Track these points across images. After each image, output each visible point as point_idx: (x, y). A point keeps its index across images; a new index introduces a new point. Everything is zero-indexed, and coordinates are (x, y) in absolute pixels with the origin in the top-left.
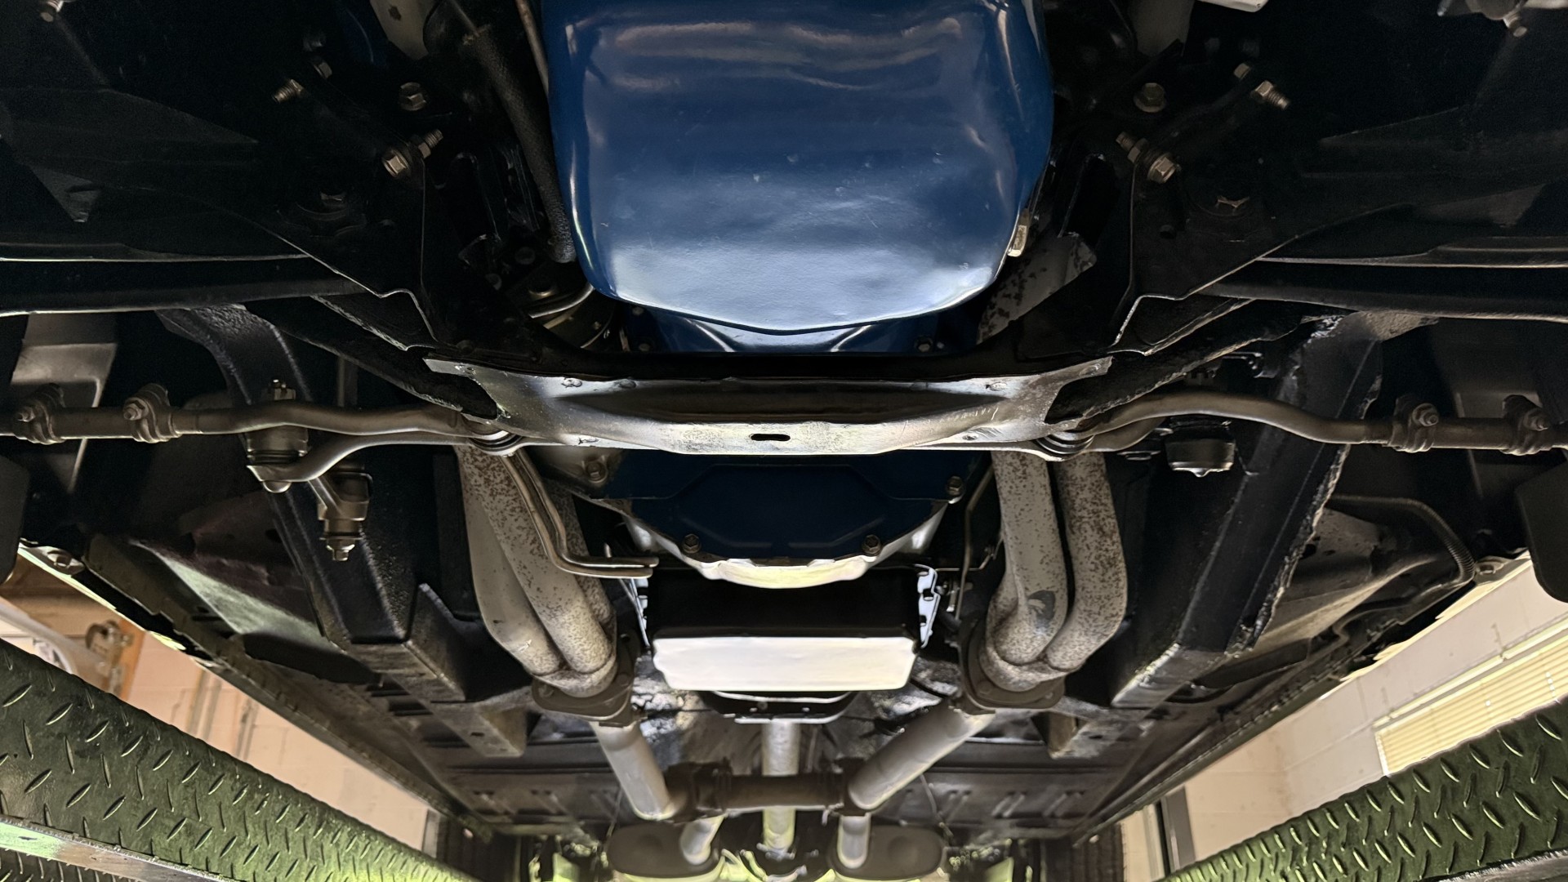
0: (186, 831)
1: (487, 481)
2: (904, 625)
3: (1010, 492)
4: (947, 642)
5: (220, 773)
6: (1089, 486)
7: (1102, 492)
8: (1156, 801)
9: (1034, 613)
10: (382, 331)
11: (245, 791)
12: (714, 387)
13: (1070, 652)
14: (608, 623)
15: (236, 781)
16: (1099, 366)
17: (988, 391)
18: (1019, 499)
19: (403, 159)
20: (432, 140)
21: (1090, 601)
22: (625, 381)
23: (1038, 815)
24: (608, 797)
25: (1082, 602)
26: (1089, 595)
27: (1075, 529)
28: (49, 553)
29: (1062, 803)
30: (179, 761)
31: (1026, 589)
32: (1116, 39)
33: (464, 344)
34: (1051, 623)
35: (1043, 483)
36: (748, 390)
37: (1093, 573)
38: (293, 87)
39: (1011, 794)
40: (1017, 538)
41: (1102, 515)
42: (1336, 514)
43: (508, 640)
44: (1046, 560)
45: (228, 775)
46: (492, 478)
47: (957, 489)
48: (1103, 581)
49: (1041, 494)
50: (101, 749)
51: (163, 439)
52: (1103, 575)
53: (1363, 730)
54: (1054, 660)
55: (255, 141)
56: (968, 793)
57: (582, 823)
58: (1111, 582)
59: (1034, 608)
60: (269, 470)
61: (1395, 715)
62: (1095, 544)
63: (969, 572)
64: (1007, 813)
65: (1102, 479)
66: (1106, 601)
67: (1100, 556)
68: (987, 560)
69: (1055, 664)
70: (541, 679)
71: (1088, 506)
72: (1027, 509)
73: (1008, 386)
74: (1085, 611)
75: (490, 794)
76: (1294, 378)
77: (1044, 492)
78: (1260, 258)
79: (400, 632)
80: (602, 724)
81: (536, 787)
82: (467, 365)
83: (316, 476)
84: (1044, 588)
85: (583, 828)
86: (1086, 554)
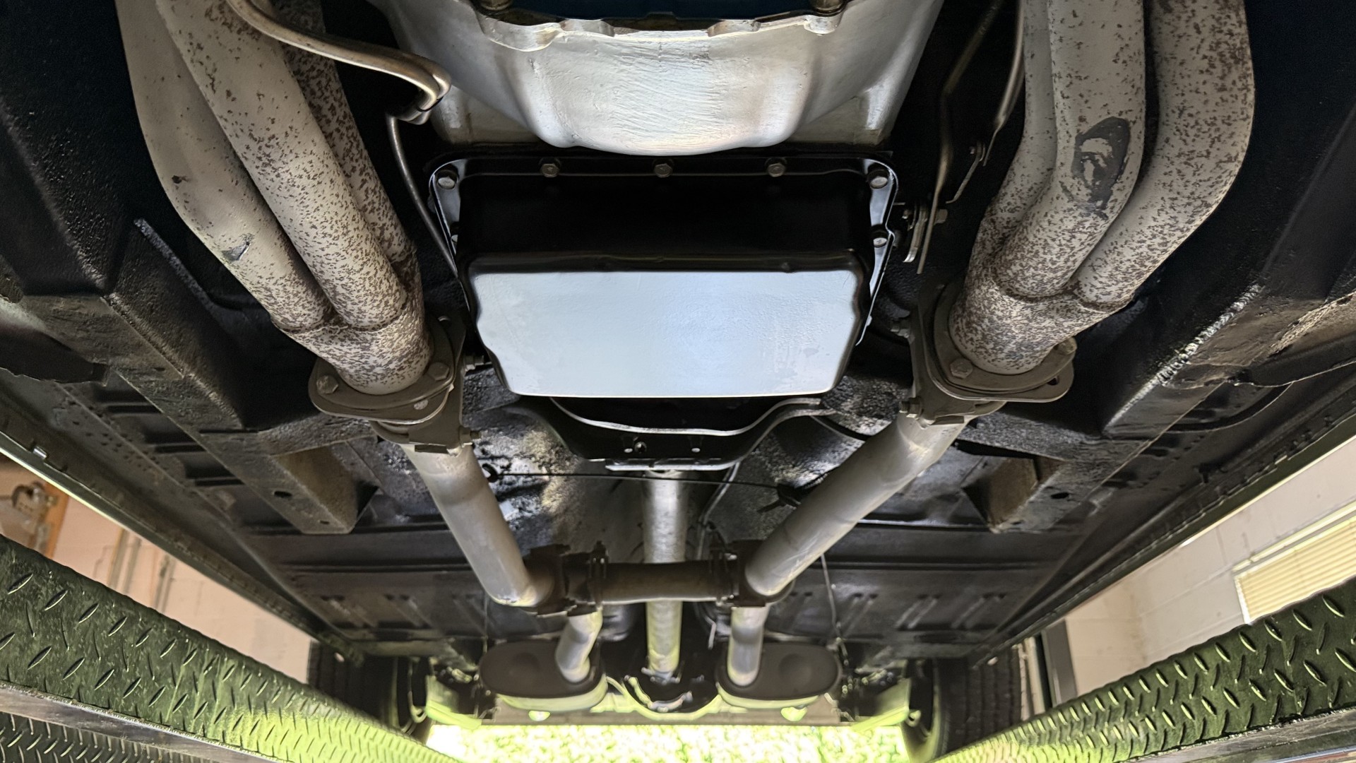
8: (1037, 633)
9: (1089, 169)
13: (1130, 257)
21: (1192, 132)
24: (472, 601)
26: (1192, 121)
29: (977, 610)
31: (1082, 119)
34: (1114, 188)
37: (1205, 77)
39: (923, 597)
40: (1075, 15)
48: (1223, 89)
52: (1222, 78)
53: (1221, 575)
54: (1096, 283)
56: (873, 596)
57: (452, 640)
58: (1235, 92)
59: (1091, 157)
61: (1255, 559)
64: (912, 625)
66: (1224, 127)
67: (1218, 44)
69: (1091, 296)
70: (300, 338)
74: (1179, 156)
75: (340, 599)
81: (390, 591)
84: (1113, 115)
85: (453, 646)
86: (1195, 41)
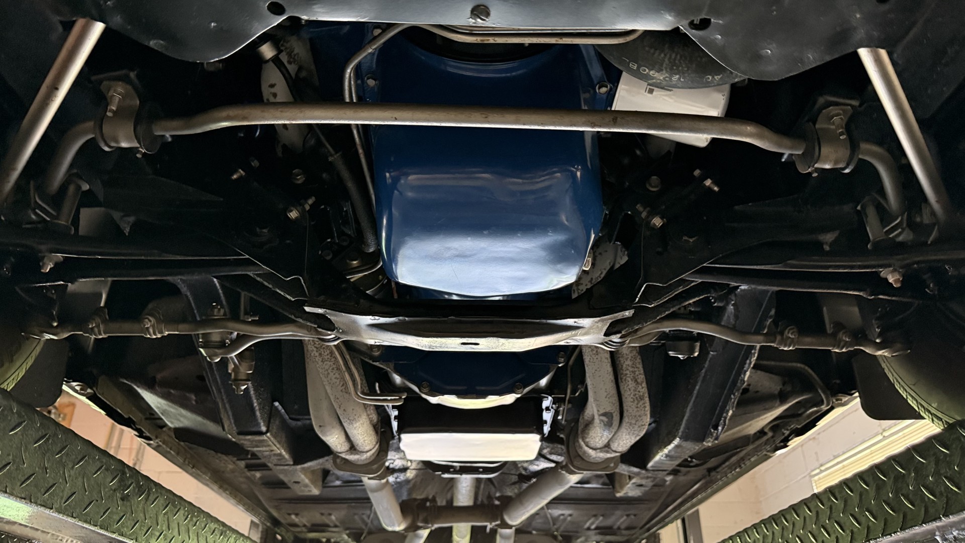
0: (164, 537)
1: (320, 354)
2: (535, 427)
3: (590, 361)
4: (558, 434)
5: (179, 507)
6: (630, 358)
7: (636, 361)
8: (682, 517)
9: (602, 423)
10: (282, 291)
11: (189, 516)
12: (445, 321)
13: (622, 443)
14: (376, 425)
15: (185, 511)
16: (628, 314)
17: (576, 324)
18: (594, 365)
19: (297, 212)
20: (310, 201)
21: (631, 418)
22: (401, 318)
23: (610, 528)
24: (365, 517)
25: (626, 418)
26: (630, 415)
27: (623, 380)
28: (76, 386)
29: (625, 521)
30: (162, 501)
31: (598, 411)
32: (638, 152)
33: (322, 298)
34: (611, 428)
35: (607, 357)
36: (461, 322)
37: (632, 403)
38: (240, 172)
39: (595, 516)
40: (593, 385)
41: (637, 373)
42: (759, 372)
43: (325, 434)
44: (608, 396)
45: (182, 508)
46: (323, 353)
47: (563, 359)
48: (637, 407)
49: (606, 362)
50: (131, 496)
51: (159, 336)
52: (637, 404)
53: (805, 477)
54: (614, 447)
55: (222, 199)
56: (570, 515)
57: (348, 532)
58: (641, 408)
59: (602, 421)
60: (211, 351)
61: (823, 468)
62: (633, 388)
63: (570, 397)
64: (593, 527)
65: (637, 354)
66: (639, 418)
67: (636, 394)
68: (579, 391)
69: (614, 449)
70: (340, 455)
71: (629, 368)
72: (598, 370)
73: (586, 322)
74: (628, 422)
75: (297, 515)
76: (732, 307)
77: (607, 361)
78: (704, 265)
79: (264, 429)
80: (369, 479)
81: (323, 511)
82: (325, 310)
83: (233, 355)
84: (607, 411)
85: (348, 535)
86: (629, 393)
